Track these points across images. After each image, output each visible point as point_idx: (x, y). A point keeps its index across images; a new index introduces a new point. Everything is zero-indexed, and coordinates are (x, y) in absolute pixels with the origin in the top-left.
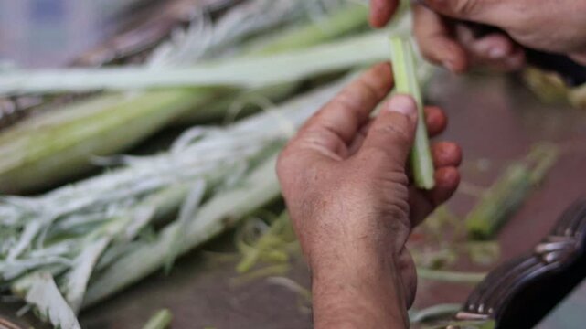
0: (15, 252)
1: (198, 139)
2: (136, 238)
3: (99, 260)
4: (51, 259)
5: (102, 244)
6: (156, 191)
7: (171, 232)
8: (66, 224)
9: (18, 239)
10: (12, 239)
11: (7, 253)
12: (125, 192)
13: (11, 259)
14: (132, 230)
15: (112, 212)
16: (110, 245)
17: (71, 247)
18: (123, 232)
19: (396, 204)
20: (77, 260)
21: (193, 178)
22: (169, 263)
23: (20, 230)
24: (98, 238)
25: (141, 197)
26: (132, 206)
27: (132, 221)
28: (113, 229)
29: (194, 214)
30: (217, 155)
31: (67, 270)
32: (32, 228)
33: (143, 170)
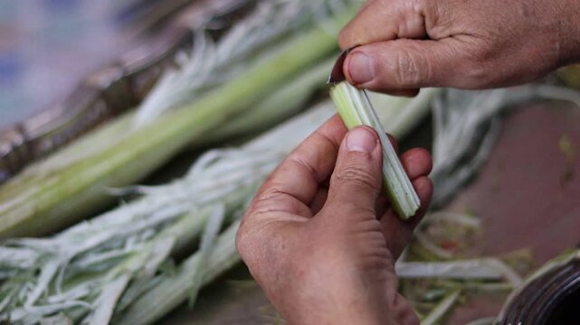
0: (32, 297)
1: (215, 161)
2: (158, 273)
3: (119, 301)
4: (70, 303)
5: (122, 283)
6: (174, 220)
7: (193, 262)
8: (84, 264)
9: (35, 284)
10: (30, 285)
11: (25, 298)
12: (142, 224)
13: (28, 306)
14: (152, 266)
15: (129, 248)
16: (130, 284)
17: (91, 288)
18: (142, 268)
19: (376, 255)
20: (96, 303)
21: (212, 202)
22: (193, 296)
23: (38, 272)
24: (117, 276)
25: (159, 227)
26: (150, 239)
27: (151, 256)
28: (132, 265)
29: (215, 242)
30: (235, 176)
31: (87, 313)
32: (49, 270)
33: (160, 200)
